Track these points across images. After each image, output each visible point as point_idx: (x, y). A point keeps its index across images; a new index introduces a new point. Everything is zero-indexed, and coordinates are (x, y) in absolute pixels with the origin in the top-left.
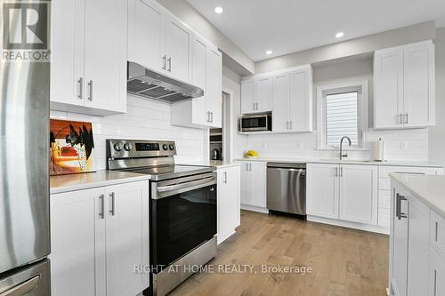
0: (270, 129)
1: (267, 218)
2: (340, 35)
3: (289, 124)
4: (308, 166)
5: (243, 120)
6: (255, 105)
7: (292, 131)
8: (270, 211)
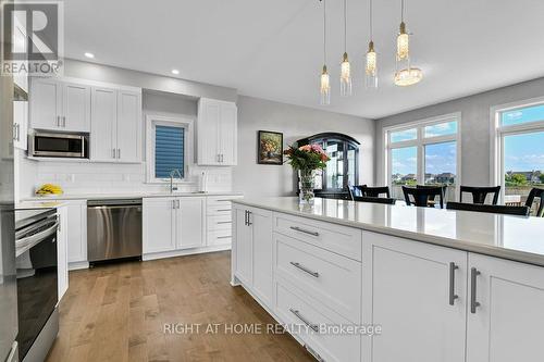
0: (87, 156)
1: (88, 273)
2: (175, 72)
3: (116, 153)
4: (144, 201)
5: (36, 138)
6: (62, 120)
7: (119, 160)
8: (91, 263)
